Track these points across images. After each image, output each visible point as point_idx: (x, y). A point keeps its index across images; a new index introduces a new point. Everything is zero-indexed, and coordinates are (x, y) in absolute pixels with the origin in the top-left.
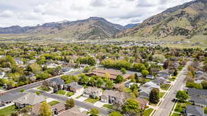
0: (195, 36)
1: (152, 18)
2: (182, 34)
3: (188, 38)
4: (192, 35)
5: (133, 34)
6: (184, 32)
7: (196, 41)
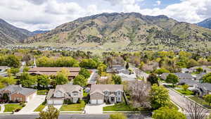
0: (106, 43)
1: (65, 25)
2: (95, 41)
3: (100, 45)
4: (104, 42)
5: (47, 39)
6: (96, 40)
7: (108, 48)
